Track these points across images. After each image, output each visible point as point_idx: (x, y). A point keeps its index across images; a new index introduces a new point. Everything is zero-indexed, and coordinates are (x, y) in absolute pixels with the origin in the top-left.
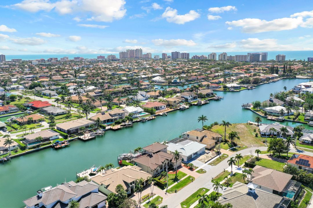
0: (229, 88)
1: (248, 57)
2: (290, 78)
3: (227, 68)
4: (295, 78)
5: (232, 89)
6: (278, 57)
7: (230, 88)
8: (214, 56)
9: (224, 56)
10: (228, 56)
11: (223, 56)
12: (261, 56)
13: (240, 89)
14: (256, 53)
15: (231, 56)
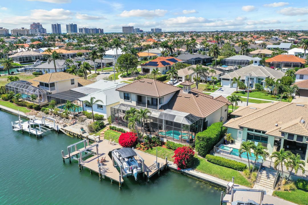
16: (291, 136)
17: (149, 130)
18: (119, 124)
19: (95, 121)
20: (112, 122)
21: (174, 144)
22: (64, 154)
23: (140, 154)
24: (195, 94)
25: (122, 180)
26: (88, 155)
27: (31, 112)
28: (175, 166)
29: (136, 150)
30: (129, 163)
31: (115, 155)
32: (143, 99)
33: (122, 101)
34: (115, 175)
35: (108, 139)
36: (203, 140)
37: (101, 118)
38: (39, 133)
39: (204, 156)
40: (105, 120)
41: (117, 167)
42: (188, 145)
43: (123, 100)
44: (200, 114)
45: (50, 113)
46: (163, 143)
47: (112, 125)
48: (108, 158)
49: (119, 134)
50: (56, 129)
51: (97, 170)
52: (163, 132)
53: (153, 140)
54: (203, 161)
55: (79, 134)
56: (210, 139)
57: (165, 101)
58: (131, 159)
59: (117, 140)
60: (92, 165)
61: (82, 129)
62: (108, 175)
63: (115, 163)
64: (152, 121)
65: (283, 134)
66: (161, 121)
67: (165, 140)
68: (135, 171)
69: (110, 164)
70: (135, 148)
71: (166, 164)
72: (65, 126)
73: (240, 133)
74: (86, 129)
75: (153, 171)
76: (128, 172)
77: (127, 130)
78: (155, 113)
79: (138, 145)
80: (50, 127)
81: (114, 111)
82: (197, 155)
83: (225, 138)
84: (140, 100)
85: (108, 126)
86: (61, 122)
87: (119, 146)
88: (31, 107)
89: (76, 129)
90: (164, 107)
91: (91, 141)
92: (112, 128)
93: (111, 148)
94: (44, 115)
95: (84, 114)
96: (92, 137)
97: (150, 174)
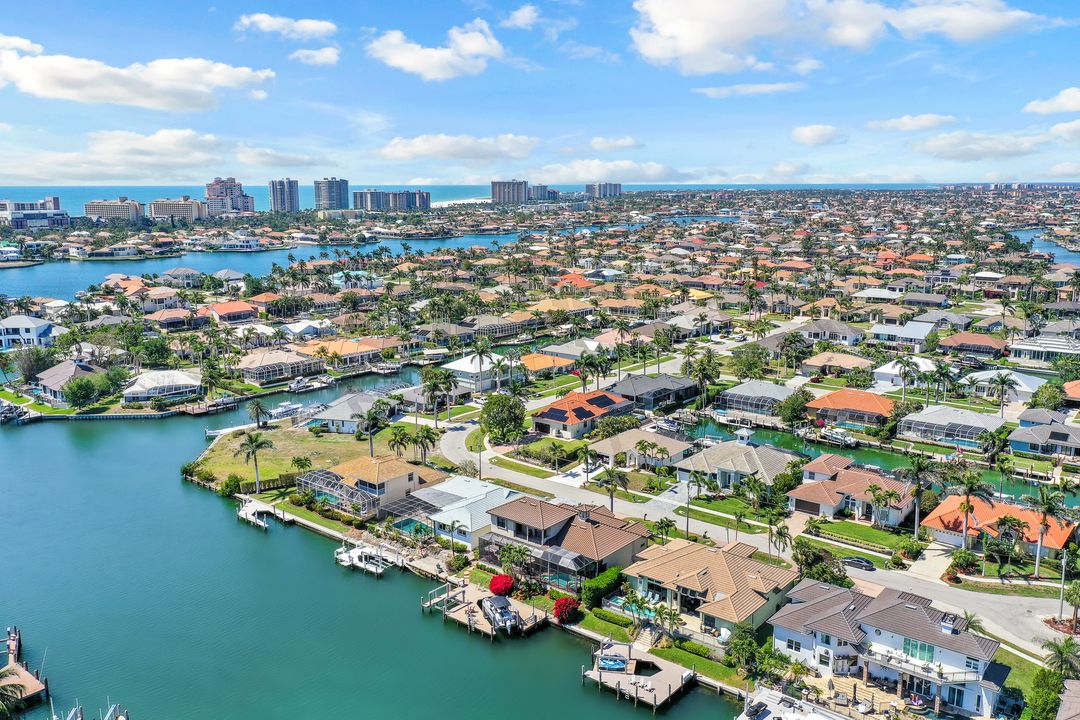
16: (685, 590)
17: (529, 573)
18: (490, 561)
19: (456, 554)
20: (480, 557)
21: (558, 593)
22: (425, 601)
23: (516, 605)
24: (594, 523)
25: (494, 633)
26: (452, 604)
27: (350, 532)
28: (555, 620)
29: (510, 600)
30: (502, 615)
31: (487, 604)
32: (523, 529)
33: (495, 529)
34: (485, 627)
35: (475, 582)
36: (589, 590)
37: (463, 550)
38: (380, 571)
39: (590, 610)
40: (469, 552)
41: (489, 619)
42: (575, 596)
43: (496, 526)
44: (596, 555)
45: (383, 536)
46: (545, 592)
47: (480, 563)
48: (477, 608)
49: (490, 577)
50: (401, 565)
51: (466, 621)
52: (547, 576)
53: (533, 587)
54: (590, 615)
55: (435, 574)
56: (597, 589)
57: (552, 534)
58: (504, 610)
59: (488, 585)
60: (459, 615)
61: (438, 566)
62: (478, 627)
63: (485, 614)
64: (533, 561)
65: (678, 587)
66: (545, 563)
67: (548, 587)
68: (508, 623)
69: (480, 615)
70: (510, 596)
71: (546, 618)
72: (411, 560)
73: (640, 582)
74: (443, 566)
75: (529, 625)
76: (501, 624)
77: (500, 571)
78: (537, 551)
79: (514, 593)
80: (390, 560)
81: (484, 543)
82: (583, 607)
83: (622, 587)
84: (519, 529)
85: (474, 563)
86: (404, 553)
87: (489, 593)
88: (349, 523)
89: (429, 565)
90: (550, 543)
91: (454, 586)
92: (480, 567)
93: (481, 595)
94: (375, 540)
95: (437, 541)
96: (453, 578)
97: (525, 628)
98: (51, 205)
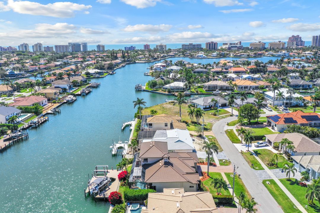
0: (92, 74)
1: (70, 47)
2: (131, 63)
3: (60, 57)
4: (135, 63)
5: (97, 75)
6: (99, 46)
7: (94, 75)
8: (26, 47)
9: (40, 46)
10: (44, 47)
11: (38, 47)
12: (81, 46)
13: (103, 75)
14: (77, 43)
15: (48, 47)
98: (239, 44)
